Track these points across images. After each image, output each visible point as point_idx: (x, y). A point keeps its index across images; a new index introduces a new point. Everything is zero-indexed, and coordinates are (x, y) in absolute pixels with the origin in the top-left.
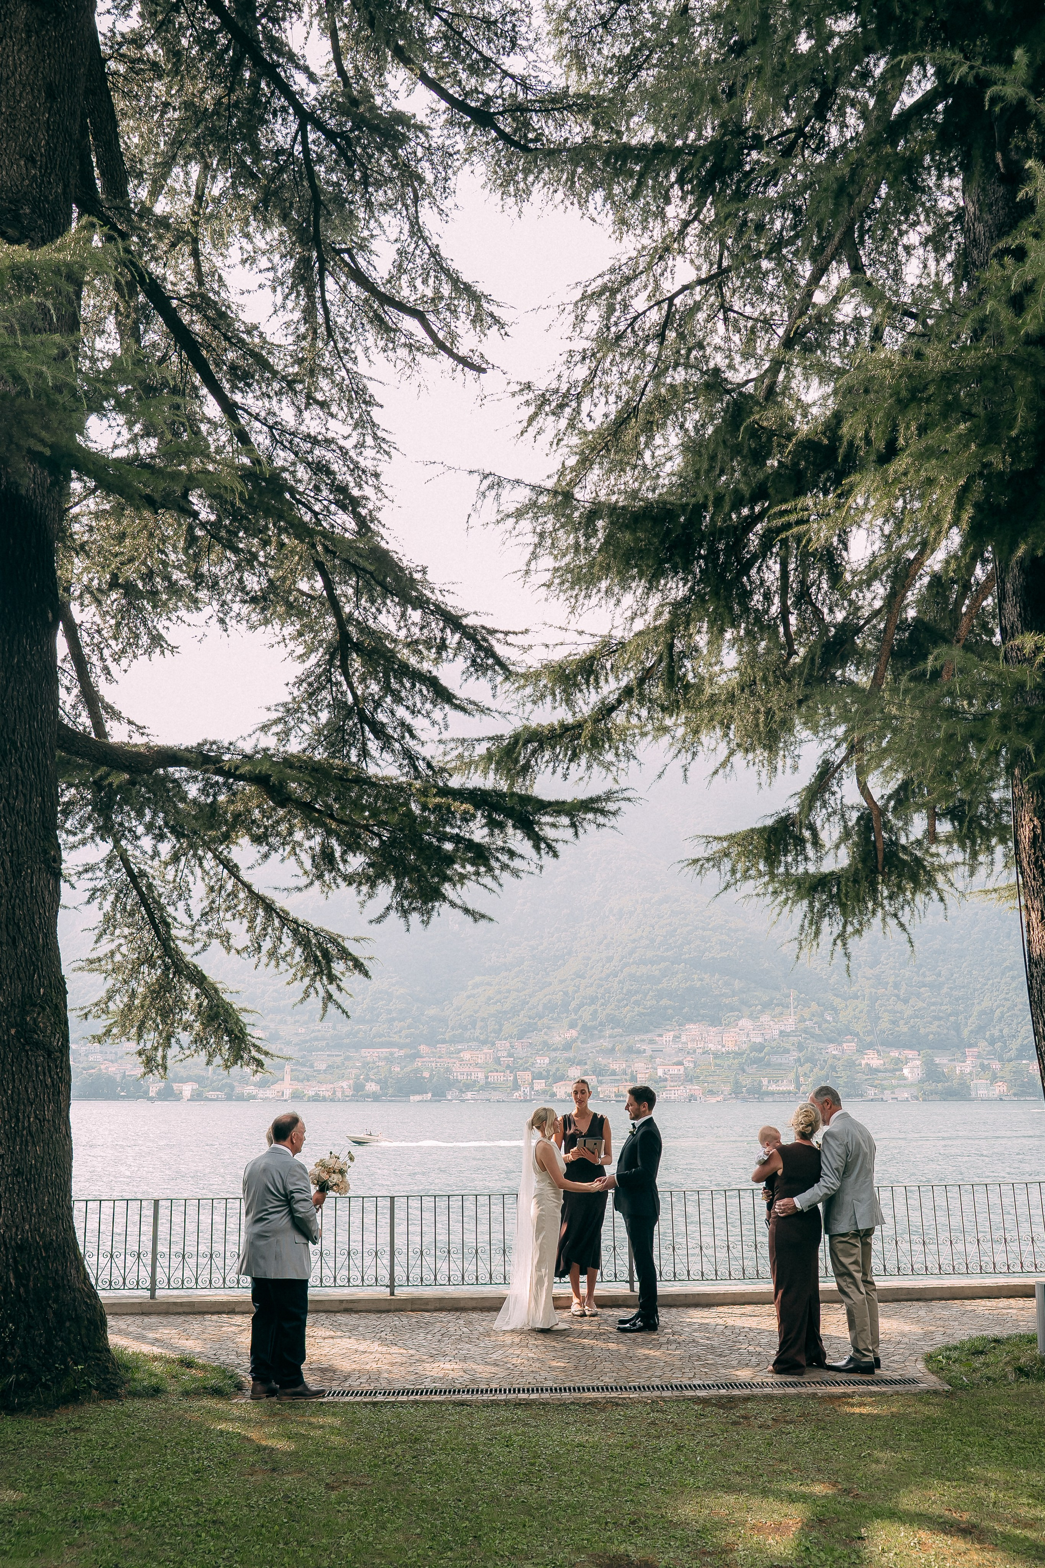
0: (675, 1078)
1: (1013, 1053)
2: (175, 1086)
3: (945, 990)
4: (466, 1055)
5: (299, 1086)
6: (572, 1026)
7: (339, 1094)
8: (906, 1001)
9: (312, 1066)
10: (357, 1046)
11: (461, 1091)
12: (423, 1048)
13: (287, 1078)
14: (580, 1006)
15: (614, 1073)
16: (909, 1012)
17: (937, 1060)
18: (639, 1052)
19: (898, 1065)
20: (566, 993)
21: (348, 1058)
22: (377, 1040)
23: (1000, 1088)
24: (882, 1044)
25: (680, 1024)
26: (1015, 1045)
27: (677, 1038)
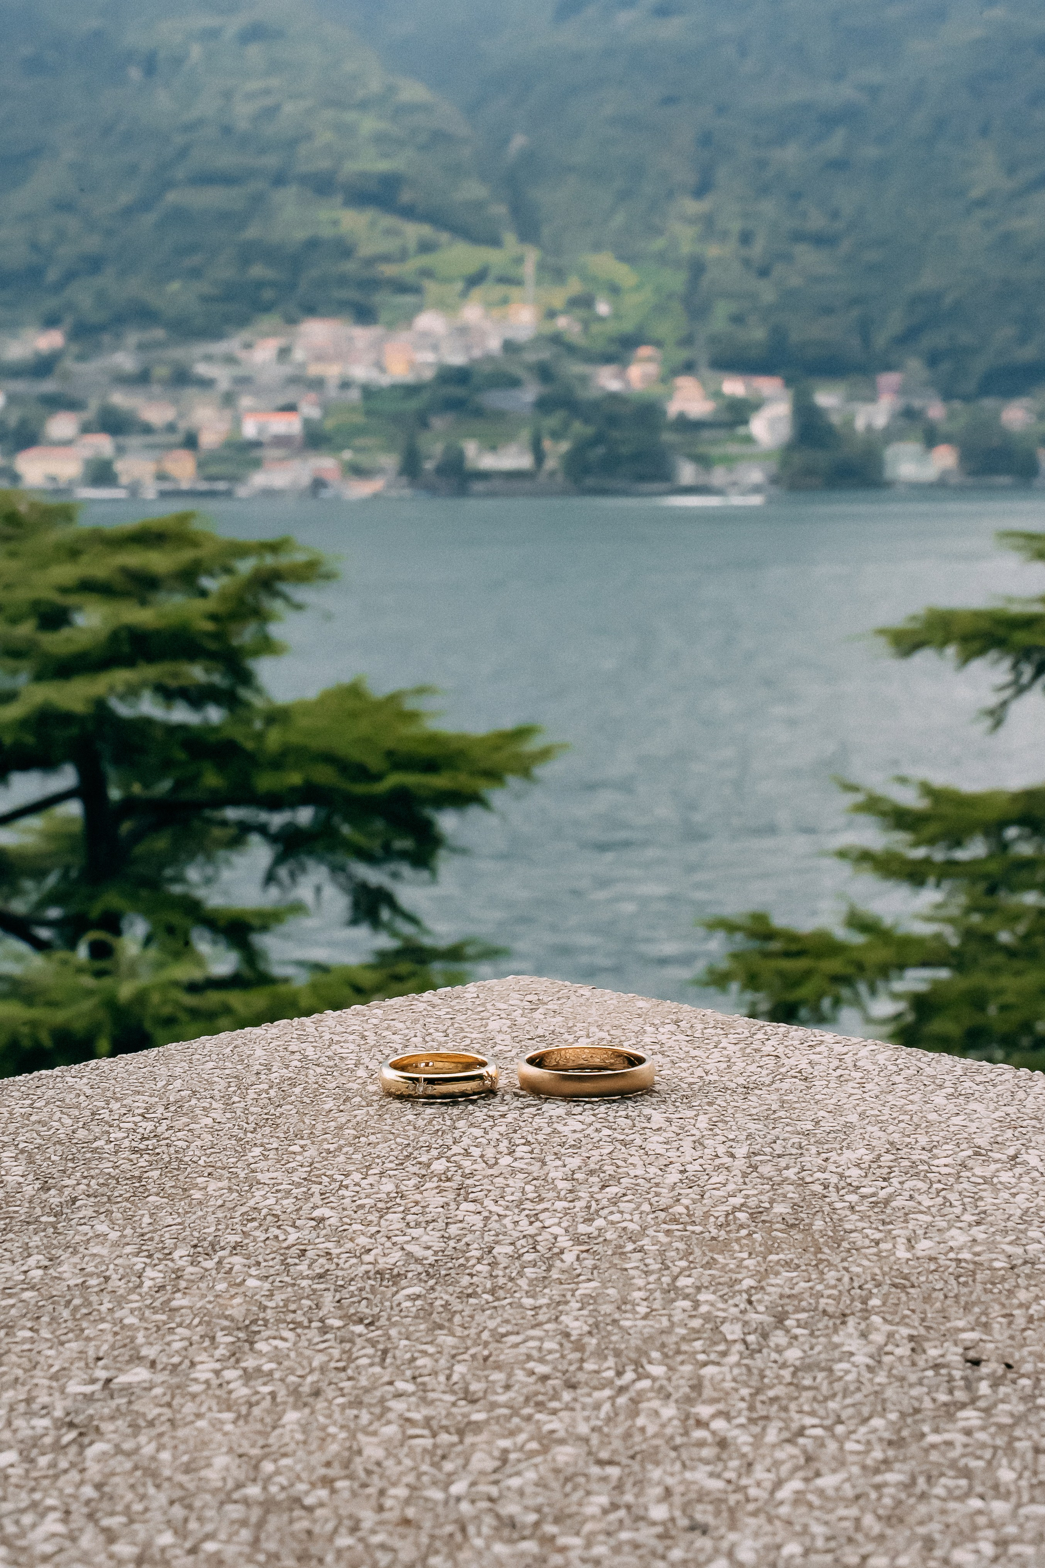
0: (281, 441)
1: (972, 384)
3: (844, 249)
6: (51, 322)
8: (764, 272)
14: (70, 276)
15: (147, 429)
17: (820, 400)
18: (206, 383)
19: (743, 411)
20: (35, 247)
23: (943, 460)
24: (711, 366)
25: (292, 321)
26: (980, 365)
27: (284, 353)
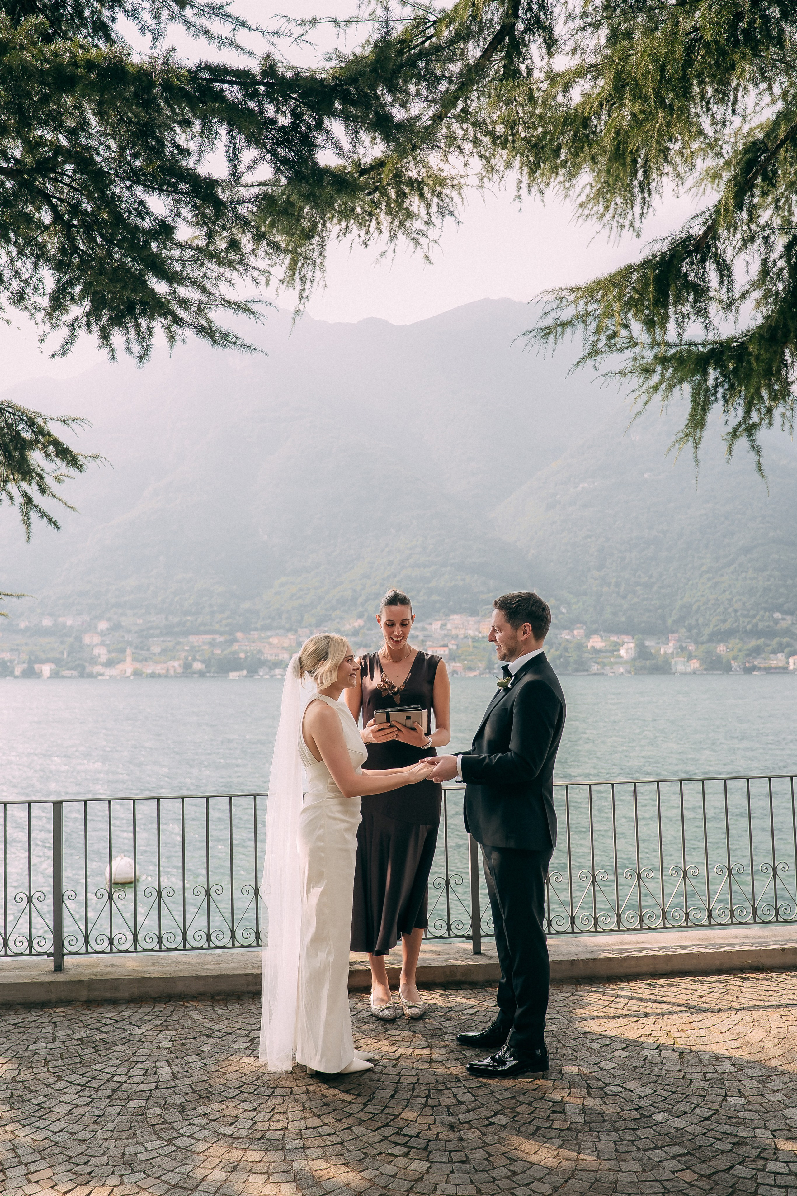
1: (705, 638)
2: (36, 666)
3: (655, 589)
4: (275, 641)
5: (138, 666)
6: (360, 616)
7: (172, 672)
8: (624, 597)
9: (148, 650)
10: (187, 633)
11: (270, 669)
12: (239, 635)
13: (129, 659)
14: (366, 601)
16: (626, 606)
17: (647, 643)
19: (617, 646)
20: (355, 591)
21: (178, 643)
22: (202, 628)
23: (694, 664)
24: (604, 631)
25: (447, 615)
26: (707, 631)
27: (443, 626)
